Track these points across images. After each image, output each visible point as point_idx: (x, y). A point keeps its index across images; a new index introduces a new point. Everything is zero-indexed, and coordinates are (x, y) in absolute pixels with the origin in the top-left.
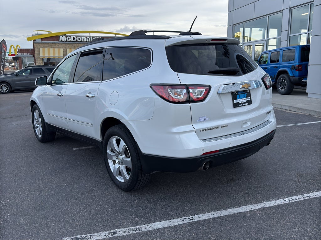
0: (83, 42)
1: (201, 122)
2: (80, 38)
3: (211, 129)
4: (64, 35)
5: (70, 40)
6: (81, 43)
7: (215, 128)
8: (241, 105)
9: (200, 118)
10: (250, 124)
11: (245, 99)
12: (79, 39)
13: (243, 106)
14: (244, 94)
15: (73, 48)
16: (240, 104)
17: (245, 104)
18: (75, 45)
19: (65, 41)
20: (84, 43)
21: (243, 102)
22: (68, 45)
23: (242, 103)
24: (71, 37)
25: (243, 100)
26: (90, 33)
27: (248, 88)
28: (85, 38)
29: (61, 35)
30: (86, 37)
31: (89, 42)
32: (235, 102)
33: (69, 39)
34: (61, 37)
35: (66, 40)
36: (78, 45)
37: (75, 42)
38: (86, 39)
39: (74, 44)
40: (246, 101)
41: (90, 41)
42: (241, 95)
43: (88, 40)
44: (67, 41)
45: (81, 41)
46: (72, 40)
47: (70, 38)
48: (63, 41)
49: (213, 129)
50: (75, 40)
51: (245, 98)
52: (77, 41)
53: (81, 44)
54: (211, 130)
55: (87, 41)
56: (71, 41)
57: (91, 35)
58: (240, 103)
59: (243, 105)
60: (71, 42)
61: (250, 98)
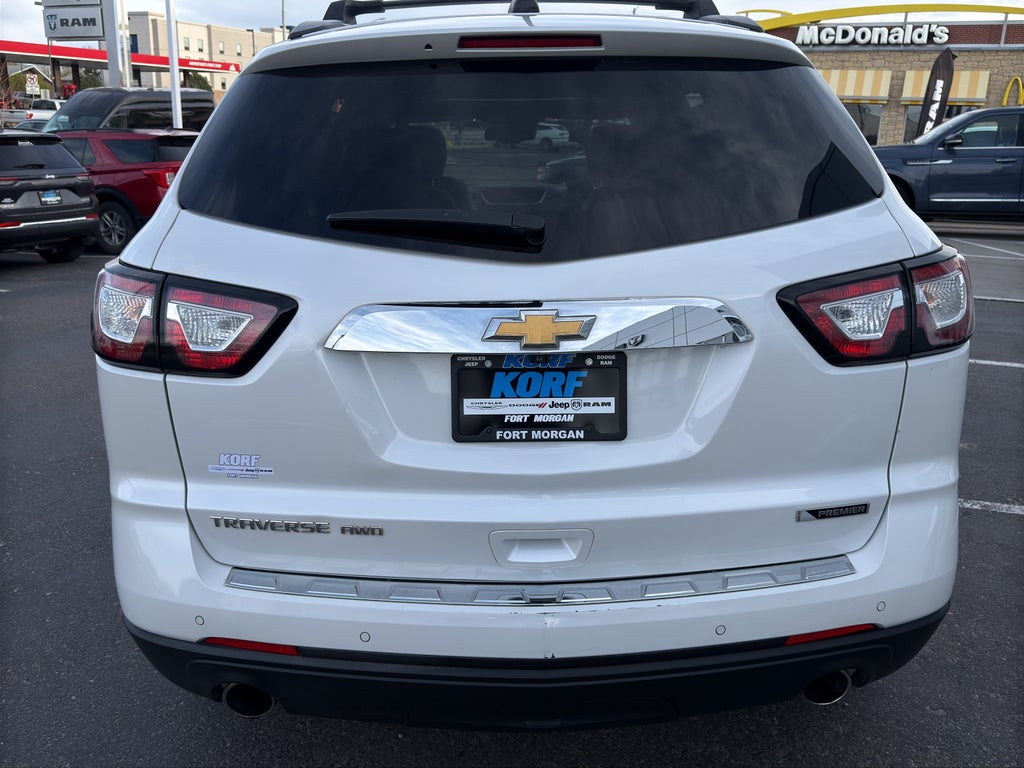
0: (874, 45)
1: (229, 476)
2: (868, 31)
3: (273, 527)
4: (815, 23)
5: (831, 39)
6: (870, 48)
7: (303, 526)
9: (223, 459)
10: (575, 557)
11: (566, 406)
12: (863, 35)
13: (529, 440)
14: (560, 376)
15: (836, 69)
16: (515, 426)
17: (554, 434)
18: (846, 57)
19: (814, 45)
20: (876, 48)
21: (537, 419)
22: (822, 58)
23: (531, 426)
24: (835, 29)
25: (546, 410)
26: (907, 13)
27: (555, 346)
28: (886, 31)
29: (804, 24)
30: (890, 29)
31: (897, 44)
32: (467, 411)
33: (828, 36)
34: (803, 29)
35: (817, 42)
36: (855, 55)
37: (848, 48)
38: (889, 34)
39: (842, 52)
40: (571, 418)
41: (900, 40)
42: (533, 374)
43: (896, 38)
44: (820, 43)
45: (869, 43)
46: (839, 39)
47: (832, 31)
48: (808, 45)
49: (288, 528)
50: (848, 39)
52: (854, 42)
53: (865, 52)
54: (273, 529)
55: (889, 43)
56: (833, 44)
57: (908, 20)
58: (516, 419)
59: (535, 434)
60: (835, 48)
61: (612, 400)
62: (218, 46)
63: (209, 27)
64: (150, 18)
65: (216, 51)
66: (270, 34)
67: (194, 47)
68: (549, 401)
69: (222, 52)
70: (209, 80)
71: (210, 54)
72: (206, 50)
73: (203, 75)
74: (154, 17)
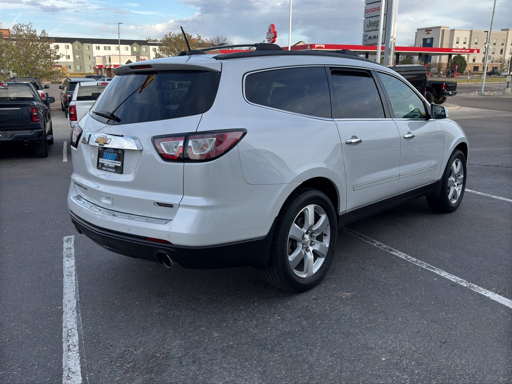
8: (105, 169)
11: (113, 163)
13: (107, 170)
14: (113, 154)
16: (106, 167)
17: (111, 170)
21: (109, 165)
23: (108, 167)
25: (110, 163)
32: (99, 161)
40: (113, 166)
42: (109, 153)
51: (113, 161)
58: (106, 165)
61: (120, 162)
62: (475, 40)
63: (471, 31)
64: (442, 29)
65: (473, 42)
66: (505, 32)
67: (461, 42)
68: (111, 161)
69: (476, 43)
70: (466, 58)
71: (470, 45)
72: (468, 43)
73: (463, 55)
74: (443, 29)
